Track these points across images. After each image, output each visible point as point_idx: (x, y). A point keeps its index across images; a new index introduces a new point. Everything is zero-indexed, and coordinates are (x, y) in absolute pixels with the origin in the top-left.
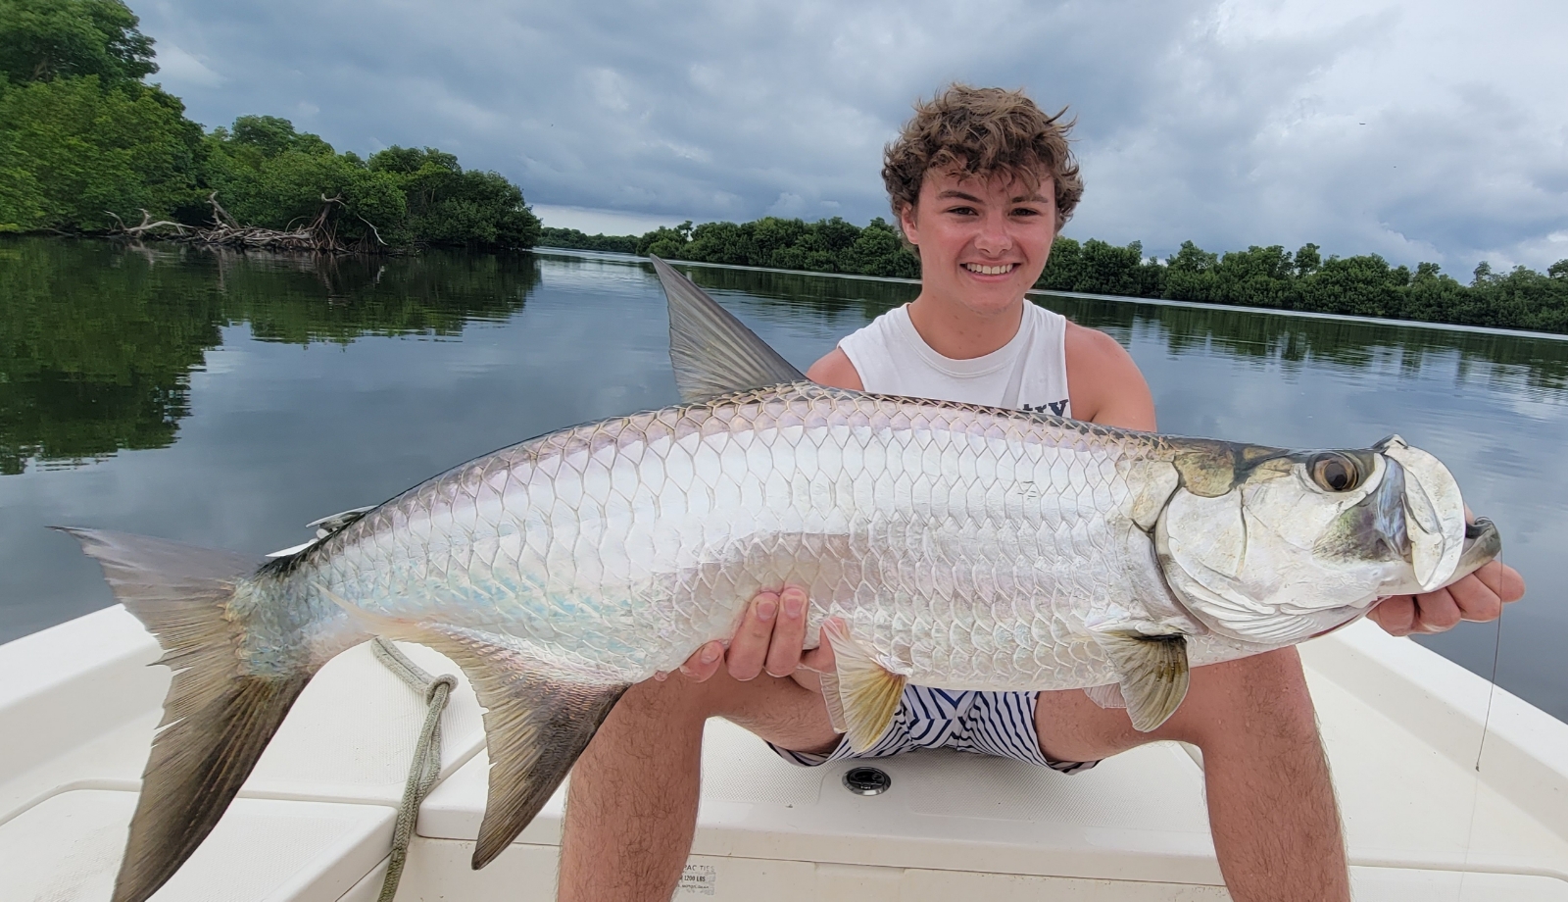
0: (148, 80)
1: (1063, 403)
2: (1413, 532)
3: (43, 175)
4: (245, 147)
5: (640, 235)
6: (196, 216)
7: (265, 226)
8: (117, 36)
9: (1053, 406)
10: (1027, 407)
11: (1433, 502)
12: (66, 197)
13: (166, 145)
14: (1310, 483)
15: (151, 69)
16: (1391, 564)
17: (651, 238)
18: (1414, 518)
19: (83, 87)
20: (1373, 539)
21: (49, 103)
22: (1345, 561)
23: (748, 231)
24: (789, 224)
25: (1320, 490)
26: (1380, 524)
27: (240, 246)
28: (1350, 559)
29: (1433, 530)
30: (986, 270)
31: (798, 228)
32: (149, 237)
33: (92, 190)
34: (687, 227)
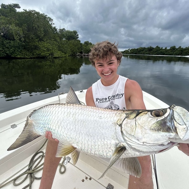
0: (78, 39)
1: (123, 94)
2: (176, 125)
3: (71, 50)
4: (85, 45)
5: (123, 51)
6: (81, 53)
7: (87, 53)
8: (76, 35)
9: (122, 94)
10: (118, 94)
11: (183, 118)
12: (72, 52)
13: (79, 46)
14: (151, 116)
15: (78, 38)
16: (171, 134)
17: (124, 51)
18: (176, 122)
19: (73, 40)
20: (167, 127)
21: (71, 43)
22: (158, 132)
23: (137, 49)
24: (143, 48)
25: (153, 117)
26: (169, 124)
27: (84, 55)
28: (159, 131)
29: (183, 124)
30: (106, 75)
31: (145, 48)
32: (78, 55)
33: (74, 51)
34: (129, 49)
